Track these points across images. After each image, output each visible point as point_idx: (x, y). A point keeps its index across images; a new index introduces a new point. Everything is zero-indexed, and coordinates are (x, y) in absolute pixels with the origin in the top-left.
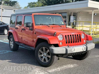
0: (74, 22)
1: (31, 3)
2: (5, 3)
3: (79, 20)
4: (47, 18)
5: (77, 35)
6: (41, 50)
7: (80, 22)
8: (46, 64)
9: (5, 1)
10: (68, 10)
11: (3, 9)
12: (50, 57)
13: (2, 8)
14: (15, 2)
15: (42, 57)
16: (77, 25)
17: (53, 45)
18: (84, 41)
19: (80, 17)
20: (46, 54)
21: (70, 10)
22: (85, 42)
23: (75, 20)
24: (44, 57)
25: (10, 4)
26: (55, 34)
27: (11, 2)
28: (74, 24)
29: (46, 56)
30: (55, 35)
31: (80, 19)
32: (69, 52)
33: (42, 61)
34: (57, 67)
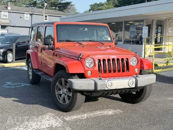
0: (159, 38)
1: (96, 4)
2: (52, 6)
3: (167, 34)
4: (80, 29)
5: (122, 59)
6: (59, 82)
7: (169, 37)
8: (65, 107)
9: (52, 3)
10: (147, 16)
11: (46, 17)
12: (71, 95)
13: (44, 14)
14: (68, 4)
15: (61, 95)
16: (163, 44)
17: (76, 75)
18: (136, 70)
19: (170, 28)
20: (66, 90)
21: (149, 16)
22: (137, 72)
23: (159, 34)
24: (63, 95)
25: (59, 7)
26: (81, 56)
27: (60, 3)
28: (159, 41)
29: (66, 93)
30: (81, 58)
31: (170, 31)
32: (99, 88)
33: (61, 101)
34: (84, 112)
